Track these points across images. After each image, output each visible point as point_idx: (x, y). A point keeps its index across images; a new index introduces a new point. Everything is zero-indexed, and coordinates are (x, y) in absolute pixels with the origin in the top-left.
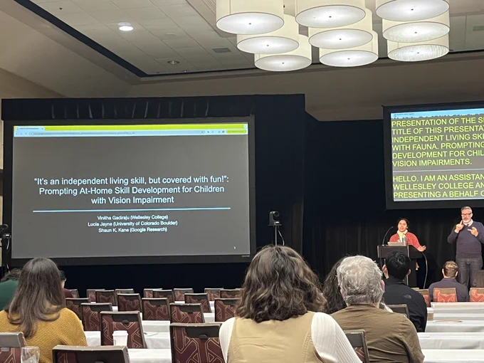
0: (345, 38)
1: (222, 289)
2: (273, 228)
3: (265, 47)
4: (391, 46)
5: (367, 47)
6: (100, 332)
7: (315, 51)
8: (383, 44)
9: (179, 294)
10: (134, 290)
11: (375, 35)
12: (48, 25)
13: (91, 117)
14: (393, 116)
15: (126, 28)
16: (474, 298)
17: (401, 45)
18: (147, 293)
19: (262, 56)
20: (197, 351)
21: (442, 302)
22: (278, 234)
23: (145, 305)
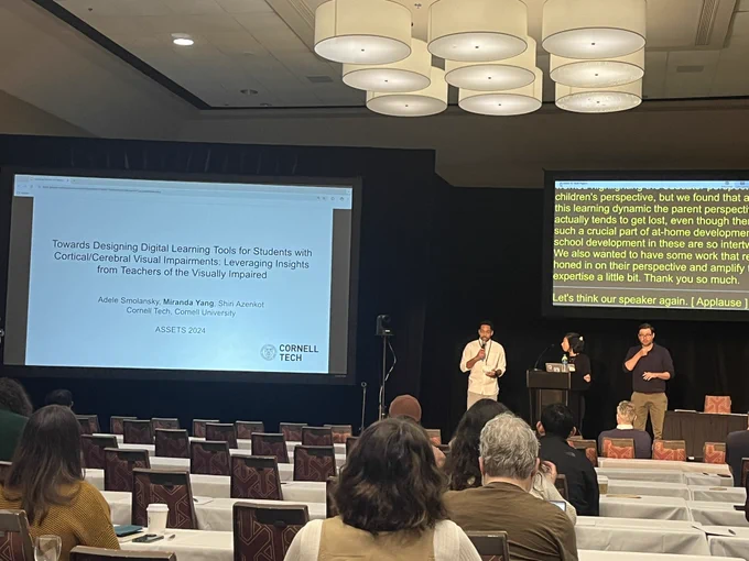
0: (497, 77)
1: (305, 426)
2: (380, 338)
3: (383, 84)
4: (560, 91)
5: (527, 90)
6: (131, 494)
7: (453, 91)
8: (549, 86)
9: (243, 429)
10: (180, 421)
11: (539, 74)
12: (70, 31)
13: (127, 166)
14: (558, 185)
15: (183, 42)
16: (658, 454)
17: (575, 90)
18: (197, 426)
19: (377, 94)
20: (270, 543)
21: (614, 457)
22: (387, 346)
23: (195, 451)
